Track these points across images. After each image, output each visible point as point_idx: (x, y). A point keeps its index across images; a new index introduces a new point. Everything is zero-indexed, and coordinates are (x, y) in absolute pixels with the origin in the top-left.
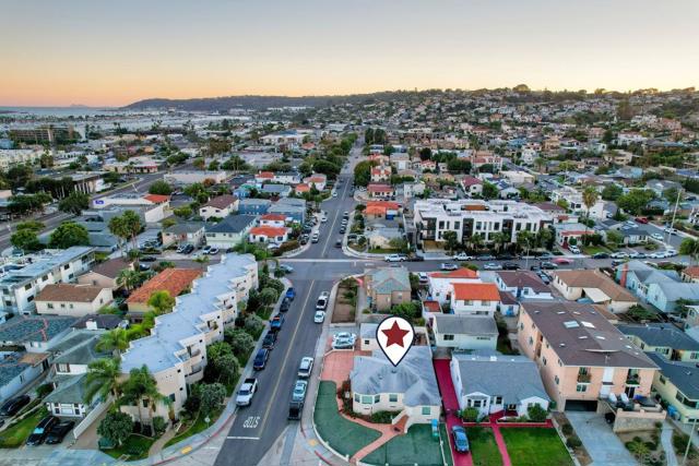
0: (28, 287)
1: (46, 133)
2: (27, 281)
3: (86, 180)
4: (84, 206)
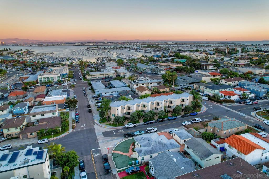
0: (137, 85)
1: (225, 50)
3: (206, 65)
4: (193, 72)
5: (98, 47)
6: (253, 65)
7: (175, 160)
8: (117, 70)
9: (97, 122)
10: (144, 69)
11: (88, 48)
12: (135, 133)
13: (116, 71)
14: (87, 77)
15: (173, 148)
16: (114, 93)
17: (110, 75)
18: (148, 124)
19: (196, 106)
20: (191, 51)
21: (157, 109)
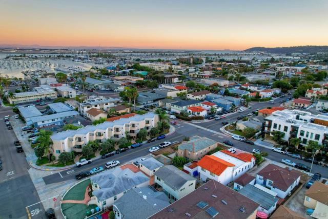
0: (88, 107)
1: (190, 59)
2: (88, 105)
3: (170, 77)
4: (156, 87)
5: (25, 56)
6: (218, 76)
7: (145, 197)
8: (58, 88)
9: (34, 165)
10: (96, 85)
11: (8, 58)
12: (91, 172)
13: (56, 90)
14: (11, 101)
15: (141, 182)
16: (56, 120)
17: (48, 96)
18: (107, 157)
19: (163, 127)
20: (152, 61)
21: (117, 136)
